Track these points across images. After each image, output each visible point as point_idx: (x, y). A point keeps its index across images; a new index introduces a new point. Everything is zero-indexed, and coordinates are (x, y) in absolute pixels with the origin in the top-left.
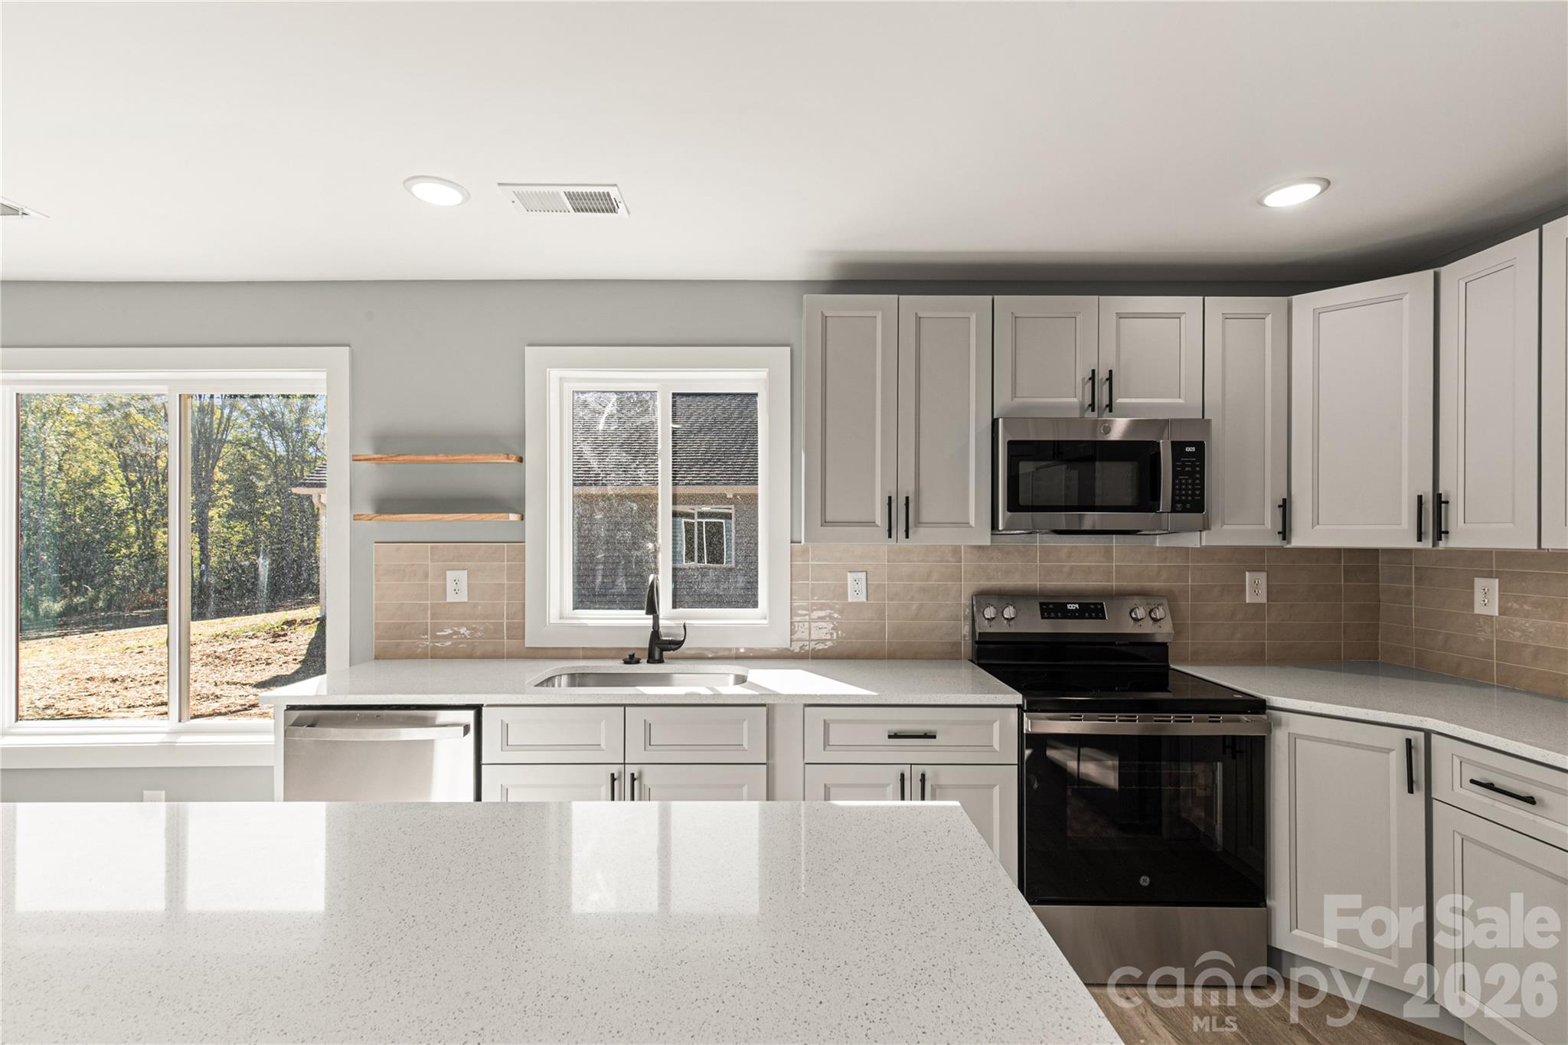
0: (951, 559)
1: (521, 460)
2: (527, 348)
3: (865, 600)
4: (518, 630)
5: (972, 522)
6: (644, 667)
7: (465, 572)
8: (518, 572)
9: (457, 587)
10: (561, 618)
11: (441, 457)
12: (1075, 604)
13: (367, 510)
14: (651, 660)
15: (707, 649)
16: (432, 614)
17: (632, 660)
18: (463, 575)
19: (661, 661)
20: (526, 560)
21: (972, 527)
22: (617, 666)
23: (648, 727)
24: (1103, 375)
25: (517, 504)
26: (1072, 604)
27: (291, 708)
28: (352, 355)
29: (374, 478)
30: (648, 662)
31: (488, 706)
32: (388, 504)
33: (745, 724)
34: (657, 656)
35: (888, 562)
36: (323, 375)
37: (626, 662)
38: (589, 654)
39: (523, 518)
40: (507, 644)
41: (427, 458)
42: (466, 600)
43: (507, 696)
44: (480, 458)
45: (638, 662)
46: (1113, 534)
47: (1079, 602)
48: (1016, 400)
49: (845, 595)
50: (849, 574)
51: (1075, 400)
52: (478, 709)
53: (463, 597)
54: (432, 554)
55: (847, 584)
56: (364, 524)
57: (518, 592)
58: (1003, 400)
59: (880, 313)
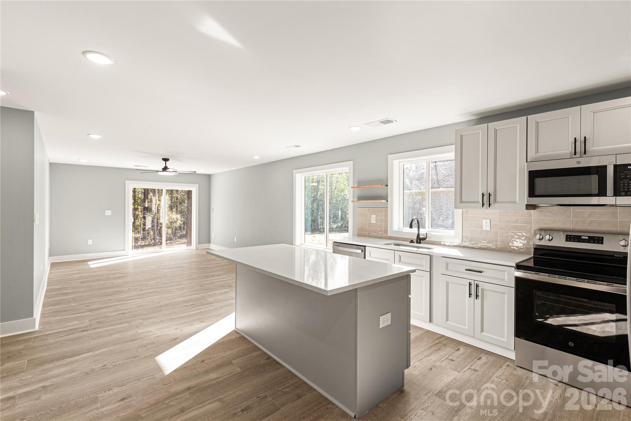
0: (527, 216)
1: (387, 186)
2: (389, 155)
3: (489, 229)
4: (386, 232)
5: (518, 202)
6: (415, 244)
7: (375, 215)
8: (386, 216)
9: (373, 219)
10: (399, 229)
11: (368, 186)
12: (586, 236)
13: (356, 199)
14: (417, 243)
15: (435, 241)
16: (369, 226)
17: (412, 241)
18: (374, 216)
19: (420, 243)
20: (388, 212)
21: (517, 203)
22: (408, 243)
23: (400, 257)
24: (580, 139)
25: (385, 198)
26: (584, 236)
27: (335, 242)
28: (354, 163)
29: (358, 192)
30: (416, 243)
31: (368, 246)
32: (360, 198)
33: (424, 260)
34: (419, 242)
35: (499, 216)
36: (348, 168)
37: (410, 242)
38: (403, 239)
39: (387, 201)
40: (384, 235)
41: (365, 187)
42: (375, 222)
43: (374, 245)
44: (376, 186)
45: (414, 243)
46: (571, 206)
47: (588, 235)
48: (538, 154)
49: (482, 227)
50: (483, 220)
51: (568, 151)
52: (365, 246)
53: (374, 222)
54: (368, 211)
55: (482, 224)
56: (356, 203)
57: (386, 221)
58: (532, 155)
59: (481, 131)
